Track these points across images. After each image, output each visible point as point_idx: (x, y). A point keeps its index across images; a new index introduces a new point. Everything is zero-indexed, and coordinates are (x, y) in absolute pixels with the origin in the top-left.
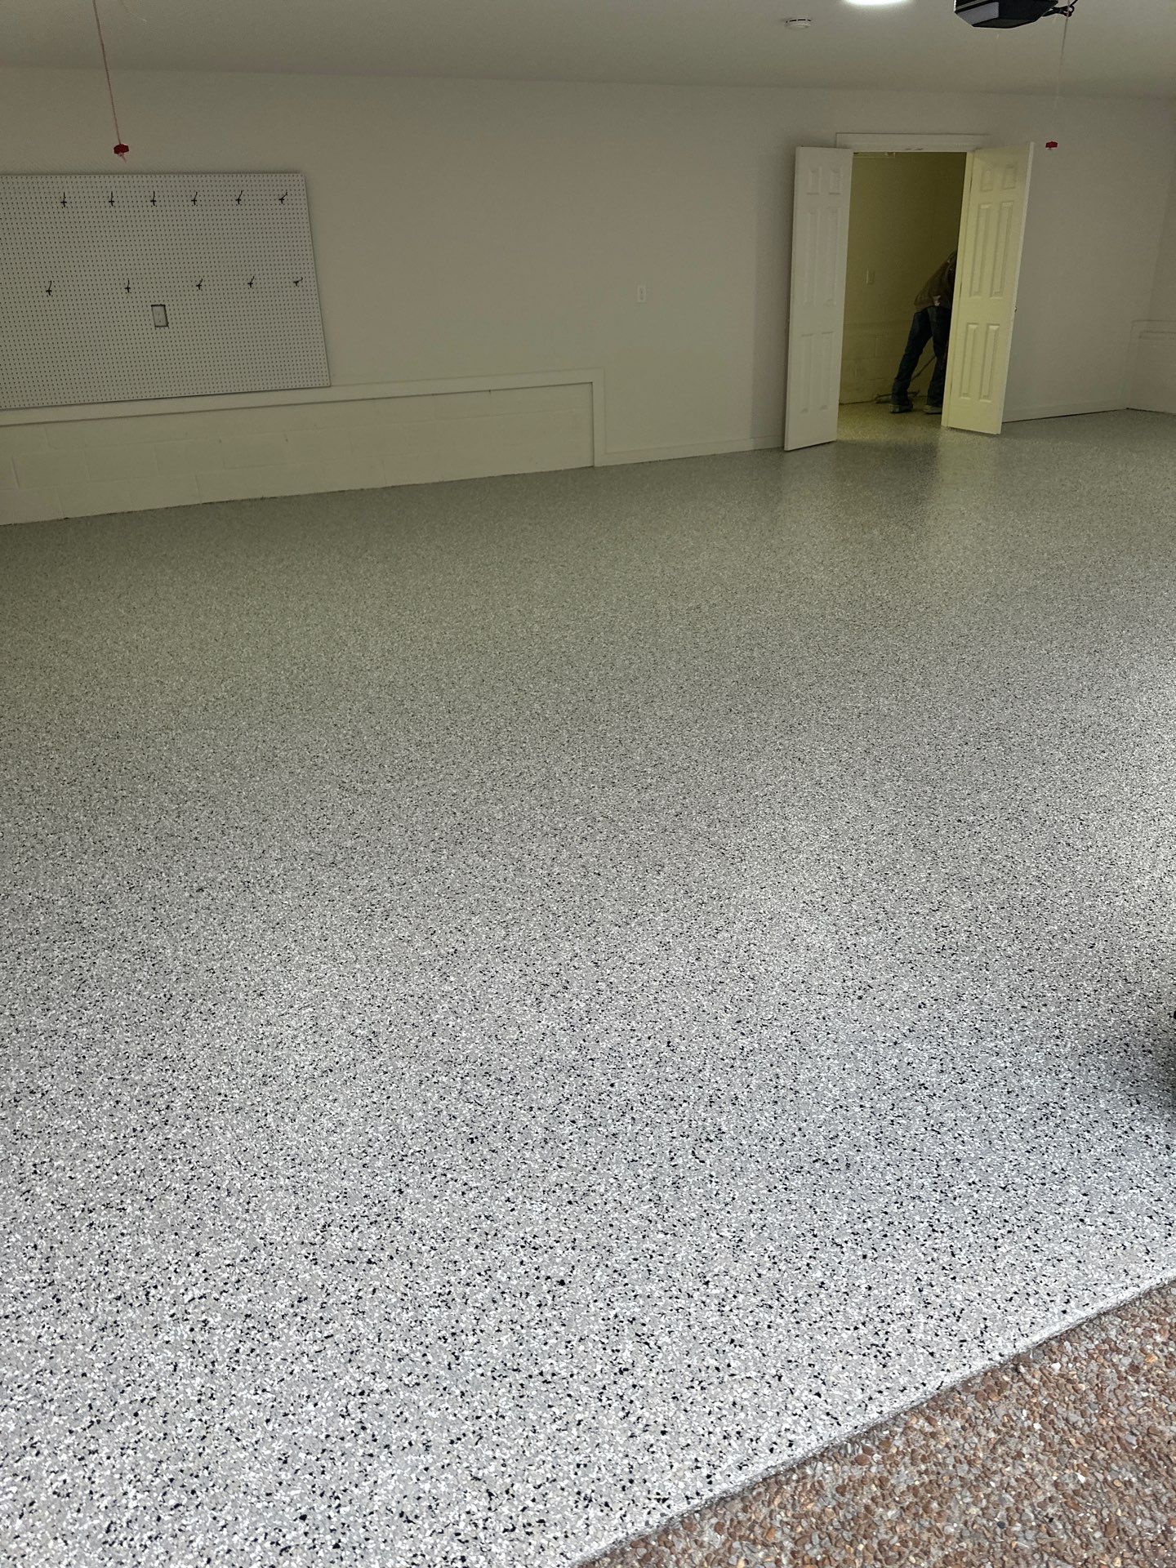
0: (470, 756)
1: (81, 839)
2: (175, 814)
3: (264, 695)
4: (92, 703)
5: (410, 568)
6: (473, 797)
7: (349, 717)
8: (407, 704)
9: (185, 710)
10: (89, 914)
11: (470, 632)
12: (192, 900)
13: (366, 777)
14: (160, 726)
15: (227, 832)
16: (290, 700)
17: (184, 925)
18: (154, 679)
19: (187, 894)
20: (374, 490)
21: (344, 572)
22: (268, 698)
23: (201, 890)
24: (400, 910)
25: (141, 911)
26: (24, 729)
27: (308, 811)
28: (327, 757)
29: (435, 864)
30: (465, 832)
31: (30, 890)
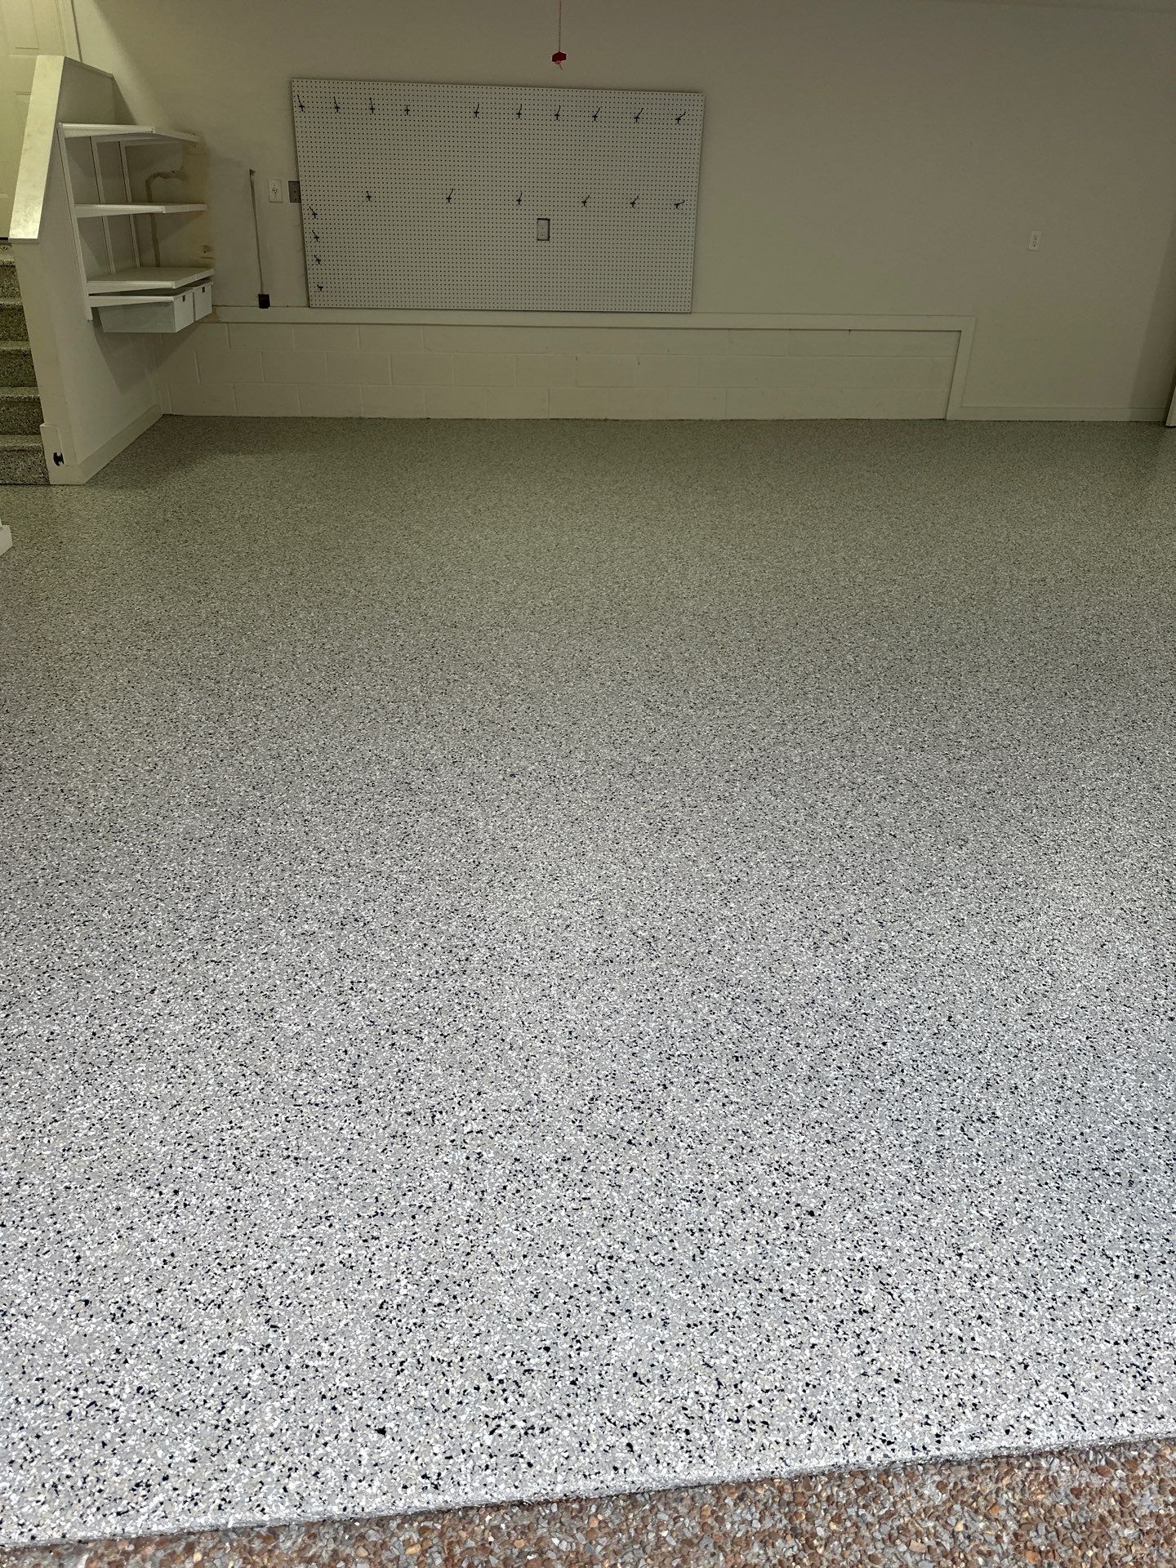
0: (775, 696)
1: (416, 712)
2: (497, 704)
3: (586, 608)
4: (436, 592)
5: (738, 502)
6: (772, 736)
7: (661, 640)
8: (718, 636)
9: (515, 611)
10: (417, 777)
11: (790, 574)
12: (504, 783)
13: (671, 700)
14: (492, 622)
15: (540, 728)
16: (608, 616)
17: (496, 803)
18: (491, 578)
19: (501, 777)
20: (713, 422)
21: (673, 499)
22: (588, 611)
23: (513, 775)
24: (688, 830)
25: (461, 783)
26: (377, 605)
27: (614, 720)
28: (636, 675)
29: (727, 794)
30: (760, 769)
31: (370, 747)
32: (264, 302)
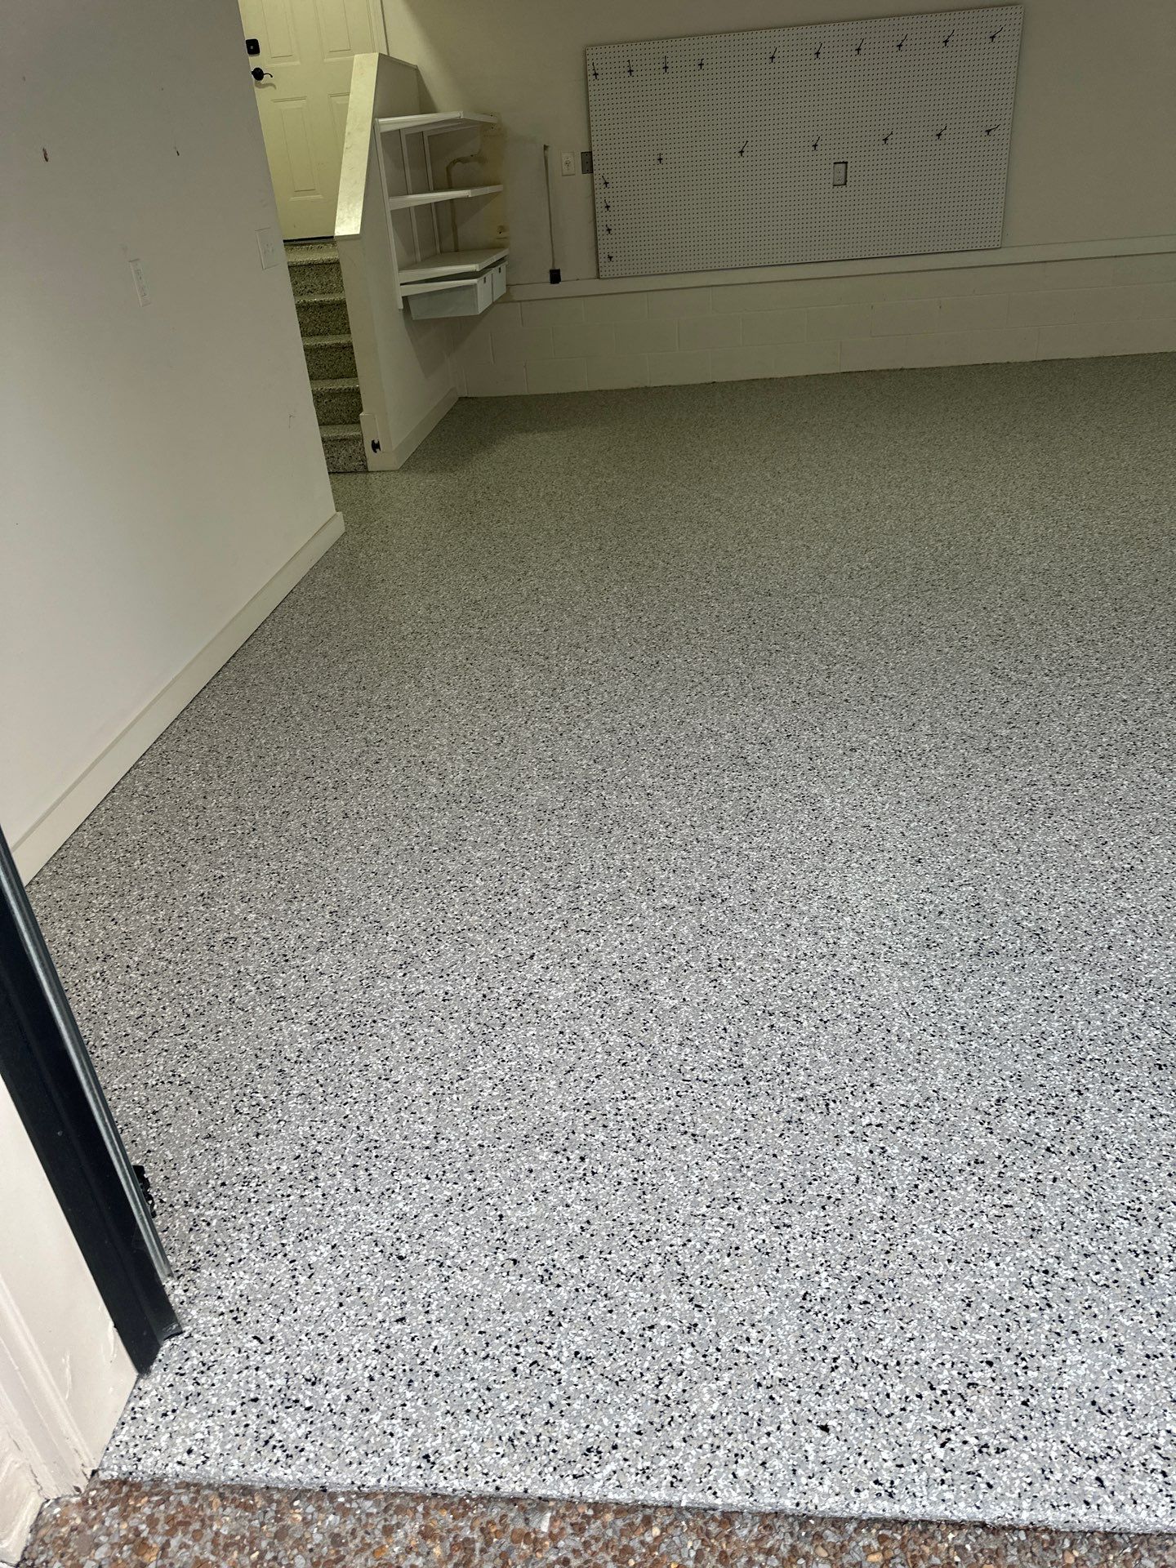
0: (1143, 661)
1: (741, 684)
2: (825, 674)
3: (908, 569)
4: (745, 560)
5: (1065, 449)
6: (1147, 706)
7: (999, 602)
8: (1066, 596)
9: (831, 576)
10: (753, 752)
11: (1140, 525)
12: (845, 758)
13: (1021, 667)
14: (808, 588)
15: (876, 699)
16: (935, 577)
17: (840, 780)
18: (800, 543)
19: (841, 752)
20: (1023, 364)
21: (990, 449)
22: (912, 573)
23: (853, 750)
24: (1064, 811)
25: (799, 758)
26: (687, 577)
27: (959, 688)
28: (976, 640)
29: (1104, 772)
30: (1139, 744)
31: (700, 721)
32: (555, 277)
